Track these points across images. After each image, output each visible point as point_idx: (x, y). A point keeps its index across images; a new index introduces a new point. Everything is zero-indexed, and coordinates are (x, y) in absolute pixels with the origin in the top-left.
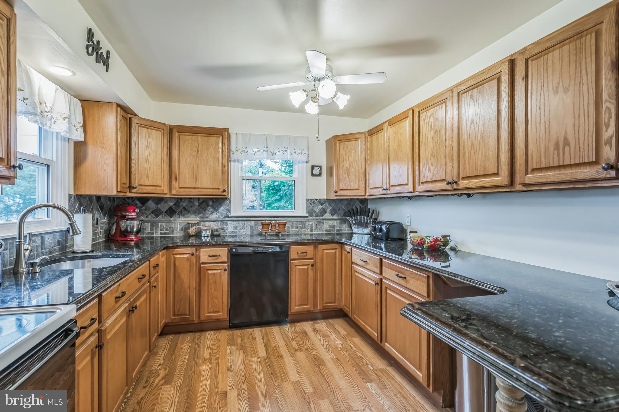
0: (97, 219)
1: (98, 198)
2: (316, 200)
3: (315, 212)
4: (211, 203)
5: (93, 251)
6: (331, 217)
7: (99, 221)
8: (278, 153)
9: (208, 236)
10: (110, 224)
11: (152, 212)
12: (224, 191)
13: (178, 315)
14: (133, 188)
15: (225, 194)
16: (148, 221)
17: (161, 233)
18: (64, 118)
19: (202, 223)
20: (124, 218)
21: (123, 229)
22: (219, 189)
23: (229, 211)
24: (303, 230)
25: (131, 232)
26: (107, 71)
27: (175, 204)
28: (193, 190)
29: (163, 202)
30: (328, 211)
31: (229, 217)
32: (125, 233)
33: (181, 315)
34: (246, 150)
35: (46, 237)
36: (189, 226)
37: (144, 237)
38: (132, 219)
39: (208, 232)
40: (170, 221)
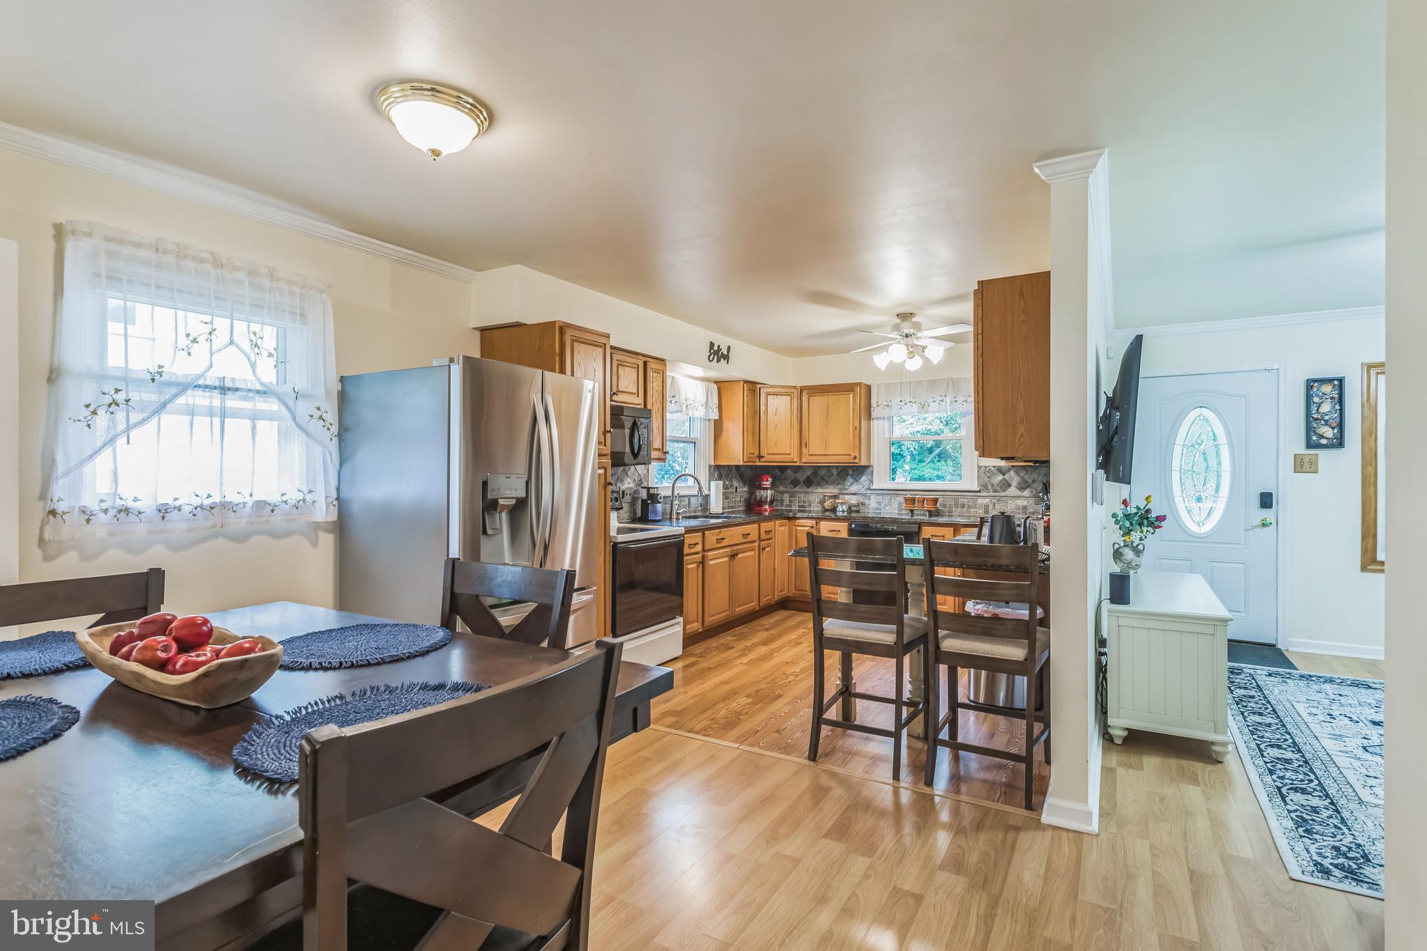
0: (736, 487)
1: (738, 467)
2: (994, 467)
3: (993, 485)
4: (851, 472)
5: (723, 513)
6: (1019, 493)
7: (739, 490)
8: (933, 404)
9: (843, 511)
10: (751, 493)
11: (791, 482)
12: (855, 458)
13: (799, 590)
14: (762, 457)
15: (857, 461)
16: (786, 492)
17: (799, 506)
18: (703, 405)
19: (841, 496)
20: (760, 488)
21: (758, 499)
22: (849, 455)
23: (872, 481)
24: (972, 510)
25: (765, 502)
26: (728, 363)
27: (812, 473)
28: (822, 457)
29: (800, 471)
30: (1014, 483)
31: (872, 490)
32: (761, 503)
33: (803, 590)
34: (890, 404)
35: (692, 499)
36: (825, 499)
37: (783, 510)
38: (767, 489)
39: (844, 507)
40: (807, 493)
